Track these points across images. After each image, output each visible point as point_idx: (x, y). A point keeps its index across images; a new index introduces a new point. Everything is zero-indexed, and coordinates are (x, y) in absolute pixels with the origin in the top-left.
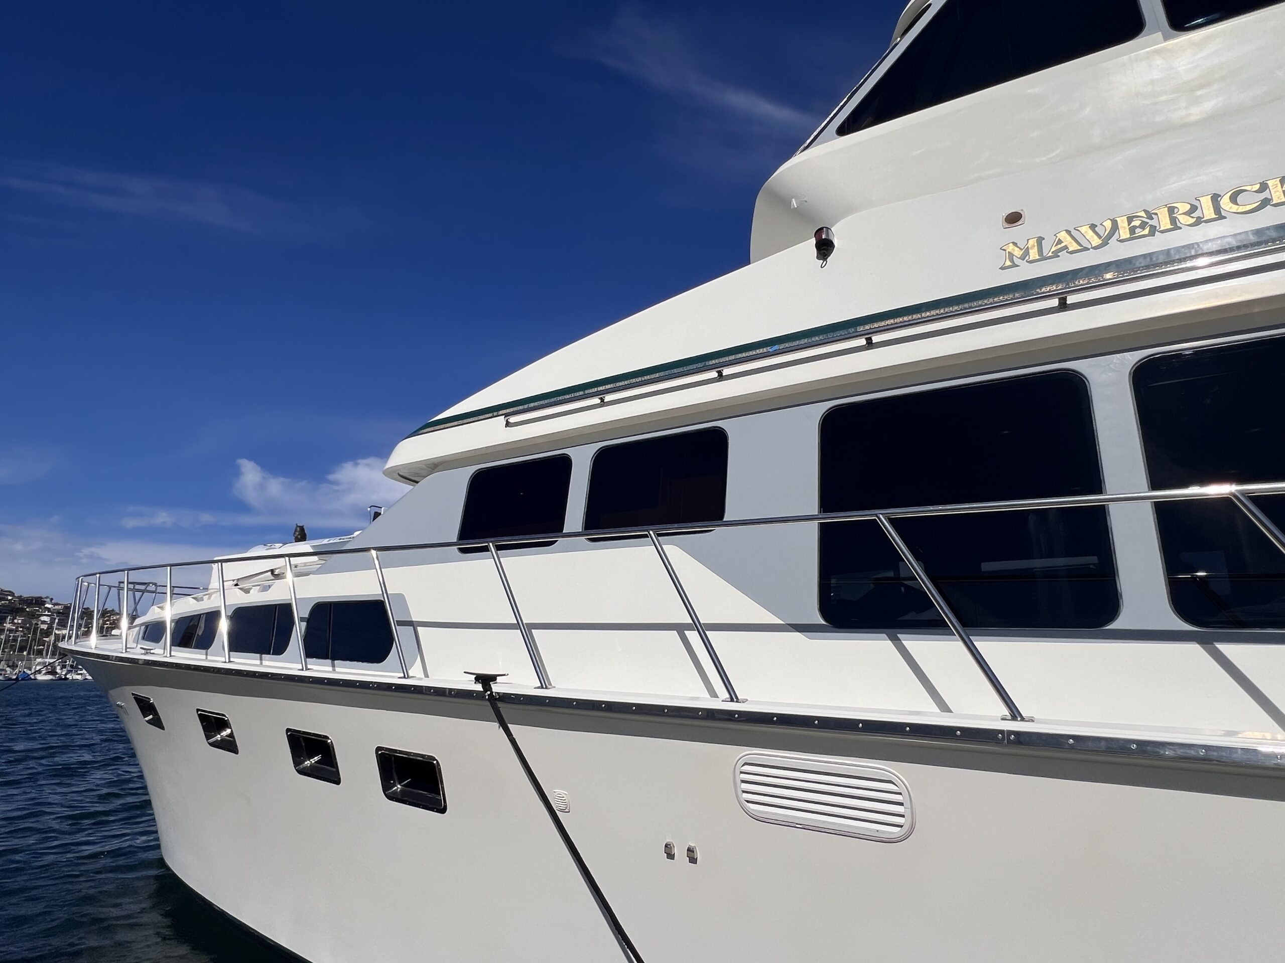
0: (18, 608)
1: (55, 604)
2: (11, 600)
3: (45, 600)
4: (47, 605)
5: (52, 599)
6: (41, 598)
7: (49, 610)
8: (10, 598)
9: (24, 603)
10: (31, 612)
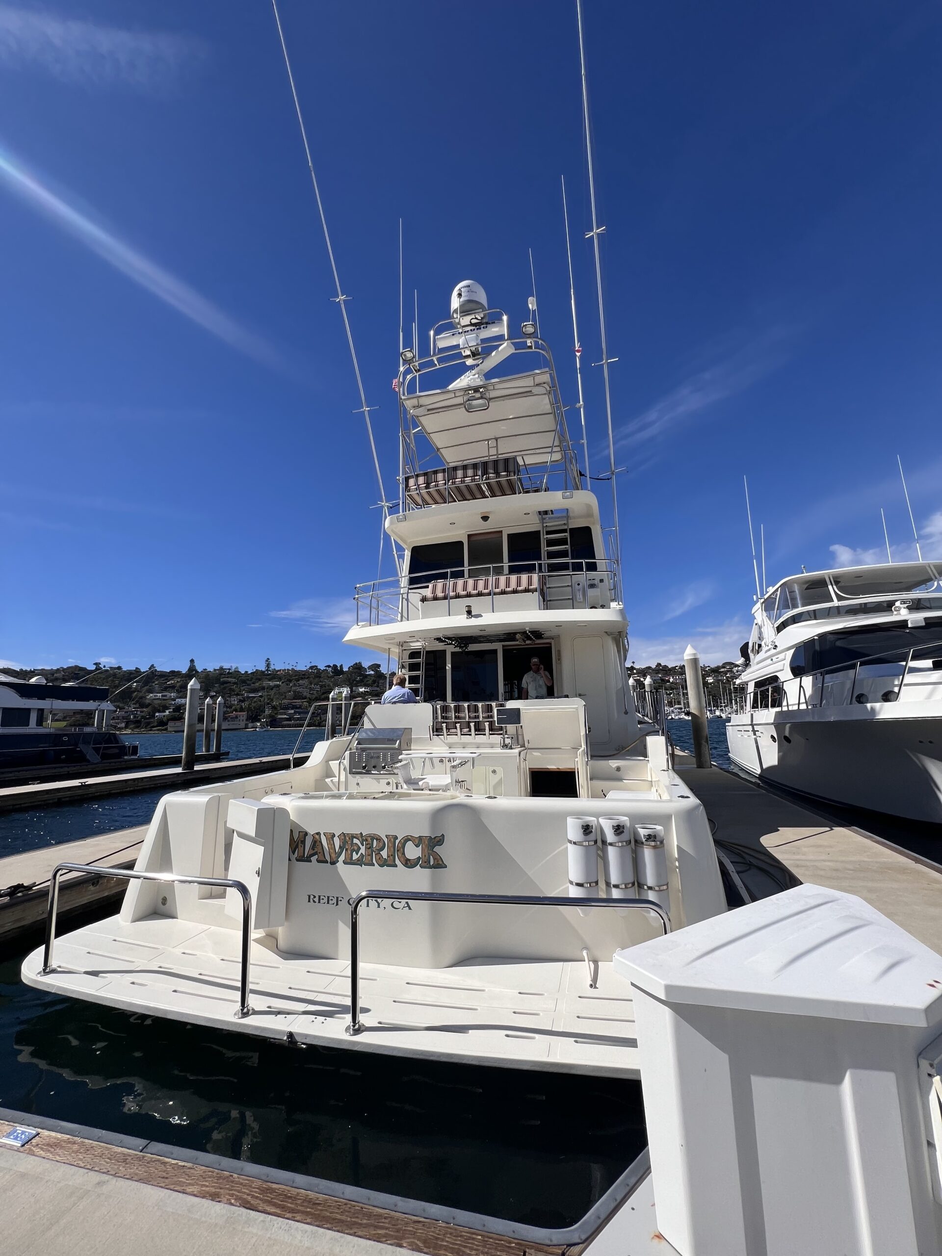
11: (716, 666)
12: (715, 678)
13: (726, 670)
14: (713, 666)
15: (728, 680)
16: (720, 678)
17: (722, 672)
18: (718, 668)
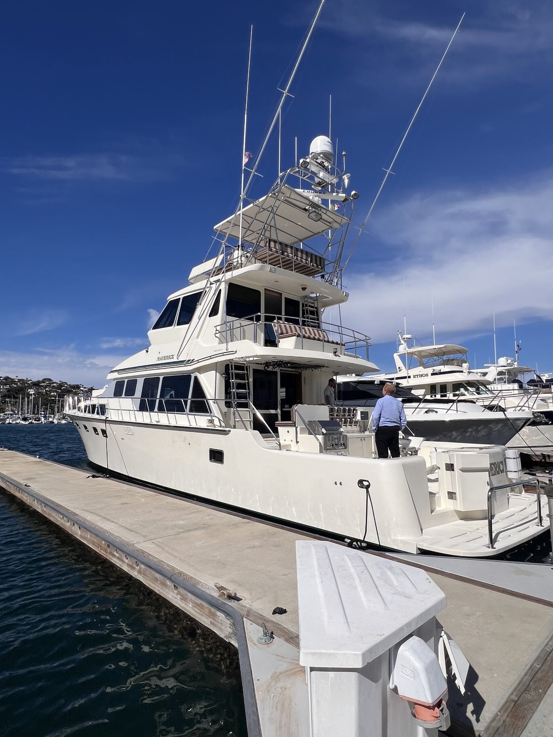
0: (70, 390)
1: (85, 388)
2: (66, 386)
3: (80, 386)
4: (81, 389)
5: (83, 386)
6: (78, 385)
7: (82, 390)
8: (66, 385)
9: (72, 388)
10: (75, 392)
11: (37, 380)
12: (36, 390)
13: (46, 384)
14: (35, 380)
15: (47, 393)
16: (40, 391)
17: (43, 386)
18: (39, 382)
